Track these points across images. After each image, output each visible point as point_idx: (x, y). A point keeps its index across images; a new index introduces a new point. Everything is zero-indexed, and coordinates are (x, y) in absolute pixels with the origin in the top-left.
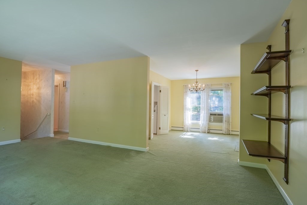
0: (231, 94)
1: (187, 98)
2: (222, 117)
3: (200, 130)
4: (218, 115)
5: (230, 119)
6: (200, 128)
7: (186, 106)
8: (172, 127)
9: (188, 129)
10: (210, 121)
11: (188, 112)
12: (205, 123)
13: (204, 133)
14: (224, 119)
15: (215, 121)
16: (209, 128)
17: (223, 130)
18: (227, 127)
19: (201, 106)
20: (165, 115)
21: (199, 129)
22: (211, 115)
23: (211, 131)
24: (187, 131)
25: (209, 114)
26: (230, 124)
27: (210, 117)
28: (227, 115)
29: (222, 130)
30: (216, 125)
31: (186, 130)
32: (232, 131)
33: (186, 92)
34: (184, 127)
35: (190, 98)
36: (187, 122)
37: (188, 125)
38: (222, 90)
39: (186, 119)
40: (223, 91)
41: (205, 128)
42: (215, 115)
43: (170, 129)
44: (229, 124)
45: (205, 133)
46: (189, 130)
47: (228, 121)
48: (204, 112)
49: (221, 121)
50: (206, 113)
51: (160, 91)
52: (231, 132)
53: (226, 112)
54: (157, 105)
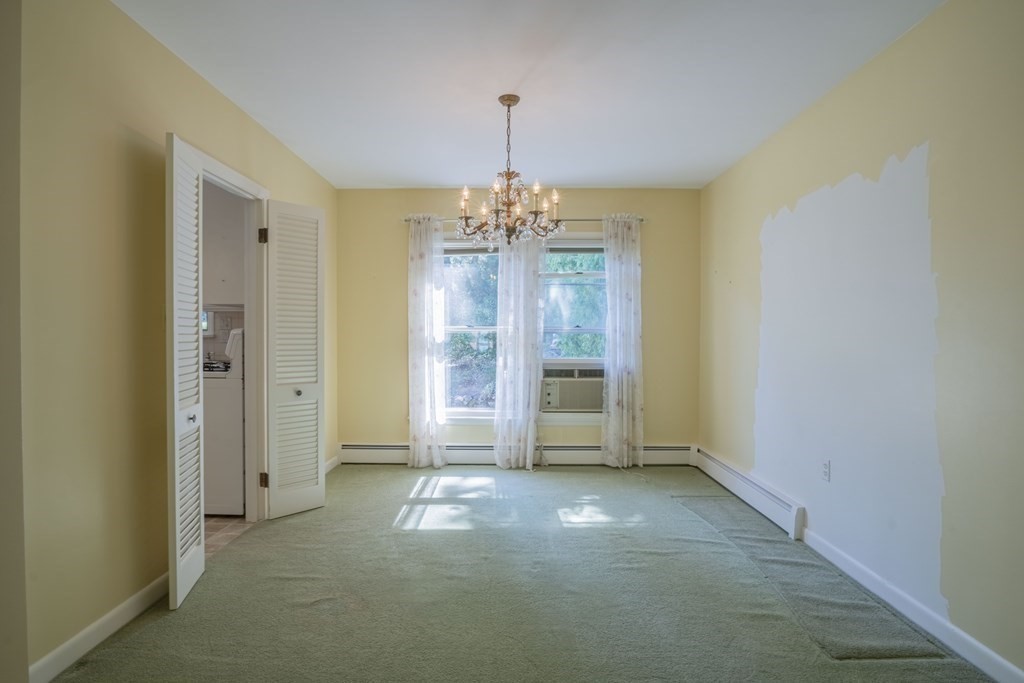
0: (639, 269)
1: (428, 287)
2: (602, 382)
3: (496, 456)
4: (584, 373)
5: (639, 391)
6: (498, 443)
7: (422, 329)
8: (344, 447)
9: (436, 453)
10: (545, 406)
11: (431, 364)
12: (520, 417)
13: (518, 468)
14: (612, 395)
15: (567, 405)
16: (537, 439)
17: (607, 448)
18: (625, 434)
19: (499, 329)
20: (299, 393)
21: (491, 448)
22: (548, 373)
23: (551, 457)
24: (431, 466)
25: (541, 374)
26: (638, 414)
27: (545, 385)
28: (625, 374)
29: (598, 448)
30: (571, 426)
31: (424, 461)
32: (646, 448)
33: (421, 256)
34: (410, 443)
35: (443, 289)
36: (428, 418)
37: (433, 431)
38: (601, 250)
39: (421, 402)
40: (605, 255)
41: (522, 445)
42: (569, 373)
43: (335, 460)
44: (634, 418)
45: (524, 468)
46: (438, 462)
47: (631, 399)
48: (516, 359)
49: (596, 404)
50: (528, 367)
51: (263, 235)
52: (642, 453)
53: (616, 355)
54: (241, 325)
